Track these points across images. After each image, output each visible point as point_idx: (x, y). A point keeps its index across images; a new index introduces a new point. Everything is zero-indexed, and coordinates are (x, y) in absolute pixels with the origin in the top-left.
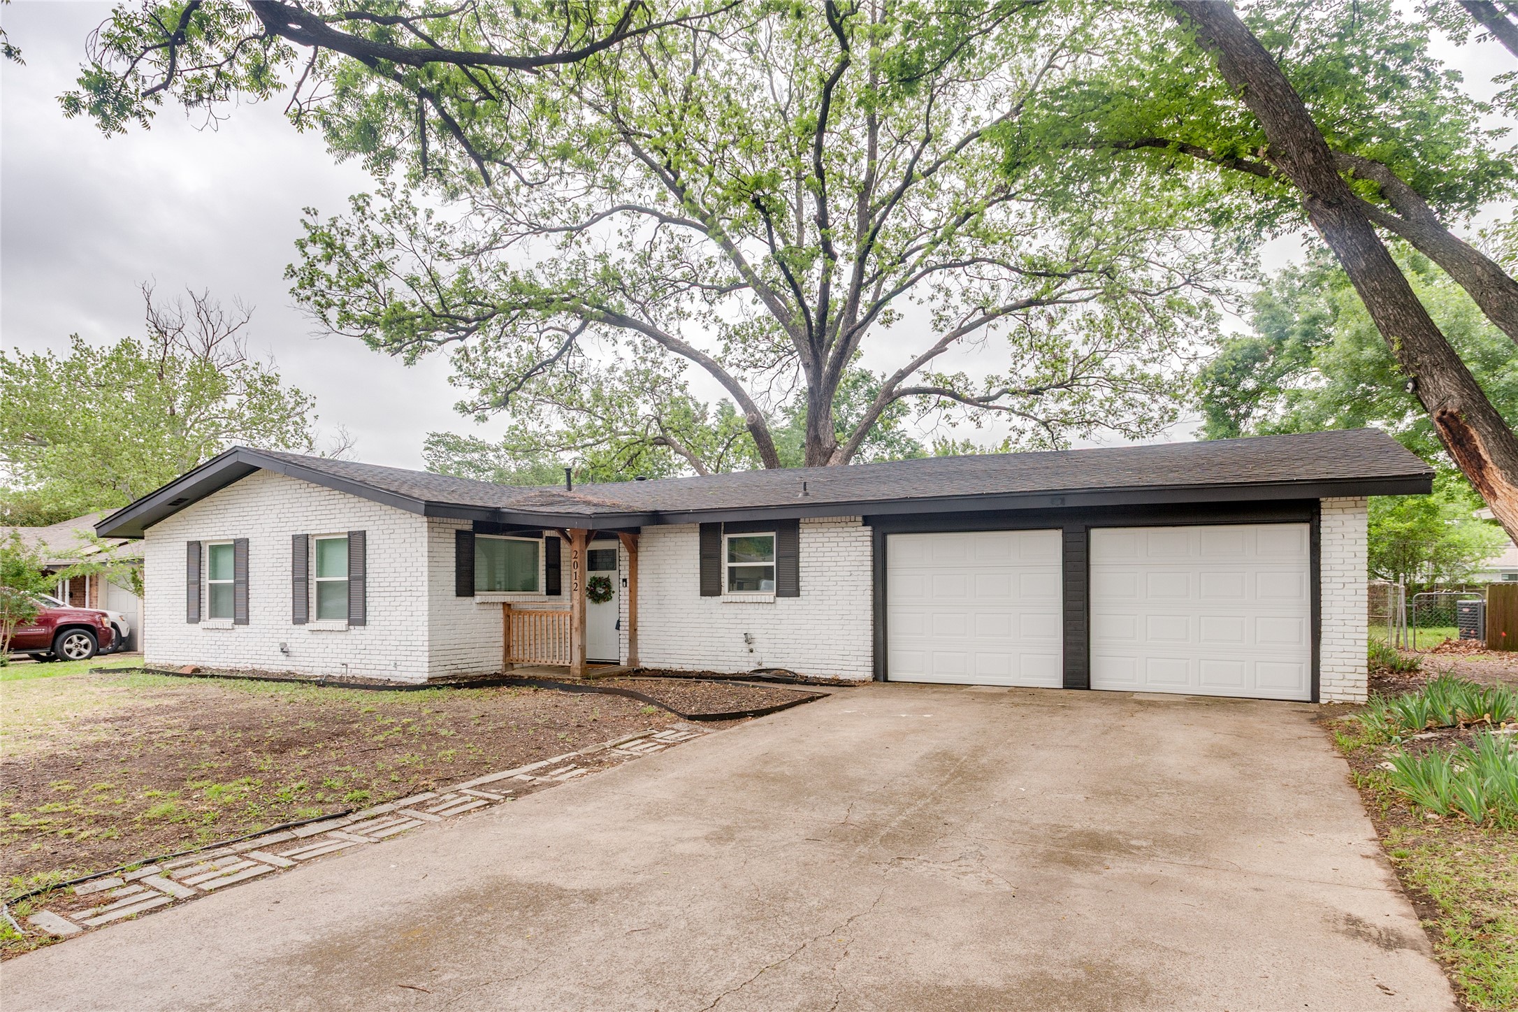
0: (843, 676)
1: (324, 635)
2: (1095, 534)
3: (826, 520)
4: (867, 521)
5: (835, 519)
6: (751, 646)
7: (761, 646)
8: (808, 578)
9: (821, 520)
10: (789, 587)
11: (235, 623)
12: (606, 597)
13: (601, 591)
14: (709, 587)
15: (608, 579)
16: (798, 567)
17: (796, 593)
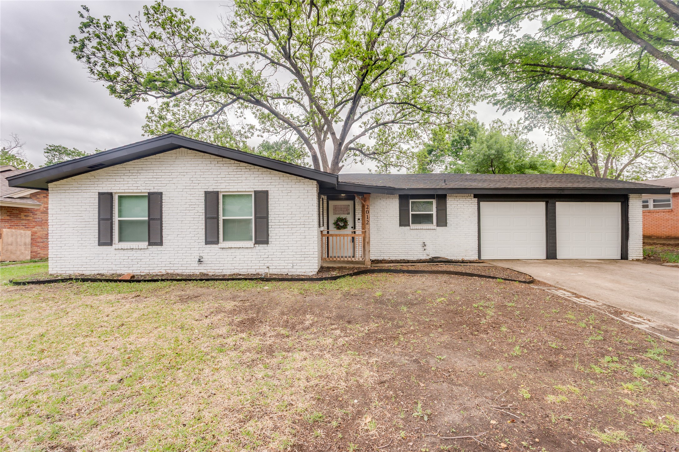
0: (466, 258)
1: (233, 250)
2: (557, 203)
3: (458, 195)
4: (475, 196)
5: (462, 195)
6: (425, 248)
7: (429, 248)
8: (450, 218)
9: (456, 195)
10: (442, 221)
11: (149, 245)
12: (345, 227)
13: (341, 224)
14: (403, 222)
15: (345, 219)
16: (446, 214)
17: (445, 225)
